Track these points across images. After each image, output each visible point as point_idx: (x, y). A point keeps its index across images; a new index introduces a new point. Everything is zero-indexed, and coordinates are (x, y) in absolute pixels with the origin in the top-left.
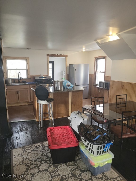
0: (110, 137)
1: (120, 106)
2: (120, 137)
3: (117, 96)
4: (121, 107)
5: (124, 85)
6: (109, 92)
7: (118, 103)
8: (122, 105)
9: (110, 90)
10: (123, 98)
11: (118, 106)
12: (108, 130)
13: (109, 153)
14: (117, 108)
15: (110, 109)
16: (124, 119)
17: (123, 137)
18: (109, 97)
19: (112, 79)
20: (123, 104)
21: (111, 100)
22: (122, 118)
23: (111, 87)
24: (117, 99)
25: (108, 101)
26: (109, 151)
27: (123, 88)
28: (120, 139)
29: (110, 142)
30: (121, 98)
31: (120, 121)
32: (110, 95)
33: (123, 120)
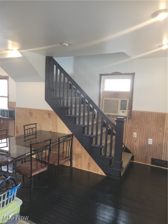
0: (15, 179)
1: (29, 137)
2: (29, 176)
3: (24, 126)
4: (30, 139)
5: (33, 113)
6: (15, 122)
7: (26, 135)
8: (31, 137)
9: (15, 119)
10: (32, 128)
11: (27, 138)
12: (14, 170)
13: (15, 200)
14: (26, 141)
15: (17, 144)
16: (33, 152)
17: (33, 174)
18: (15, 128)
19: (17, 106)
20: (32, 135)
21: (17, 132)
22: (31, 152)
23: (16, 115)
24: (25, 130)
25: (14, 134)
26: (16, 198)
27: (31, 116)
28: (29, 178)
29: (16, 185)
30: (30, 129)
31: (28, 156)
32: (16, 126)
33: (31, 154)
